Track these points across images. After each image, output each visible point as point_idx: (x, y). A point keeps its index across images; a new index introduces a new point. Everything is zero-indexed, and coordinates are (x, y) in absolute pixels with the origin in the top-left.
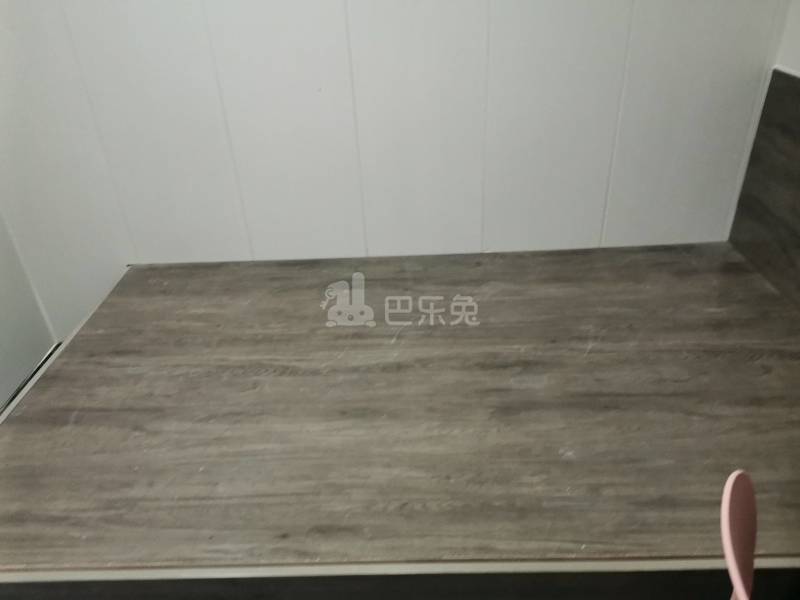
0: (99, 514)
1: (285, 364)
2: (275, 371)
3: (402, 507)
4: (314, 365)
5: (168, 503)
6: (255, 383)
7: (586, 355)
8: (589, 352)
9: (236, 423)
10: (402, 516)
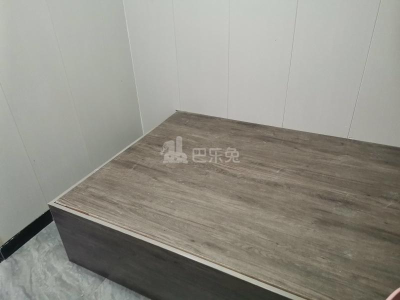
0: (128, 206)
1: (222, 168)
2: (217, 170)
3: (249, 248)
4: (234, 172)
5: (154, 211)
6: (206, 173)
7: (386, 208)
8: (388, 207)
9: (192, 187)
10: (247, 252)
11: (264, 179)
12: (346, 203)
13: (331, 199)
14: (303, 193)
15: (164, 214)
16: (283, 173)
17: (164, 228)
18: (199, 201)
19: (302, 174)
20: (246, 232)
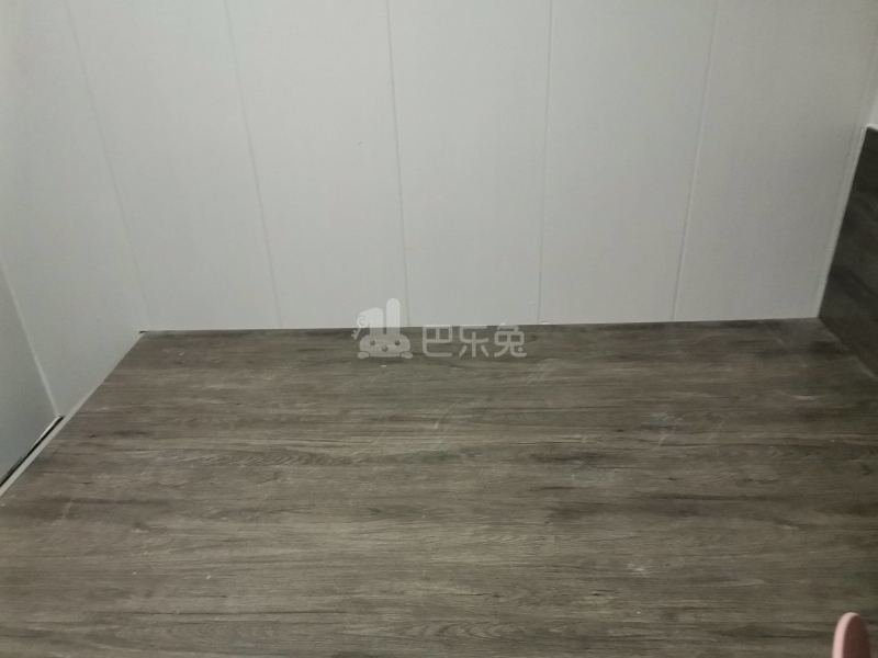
1: (312, 450)
2: (300, 459)
3: (441, 632)
4: (344, 453)
5: (170, 618)
6: (276, 473)
7: (657, 448)
8: (663, 445)
9: (251, 520)
10: (440, 641)
11: (413, 451)
12: (591, 458)
13: (557, 458)
14: (504, 460)
15: (201, 619)
16: (447, 427)
18: (280, 551)
19: (487, 418)
20: (421, 592)
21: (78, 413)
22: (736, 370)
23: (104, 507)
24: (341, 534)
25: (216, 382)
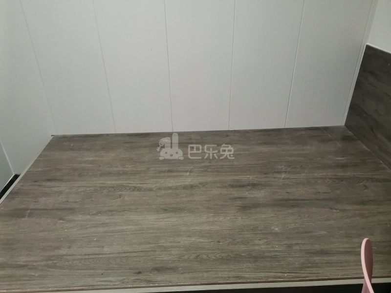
1: (134, 185)
2: (130, 189)
3: (197, 257)
4: (149, 186)
5: (79, 257)
6: (120, 195)
7: (281, 180)
8: (283, 179)
9: (111, 215)
10: (197, 261)
11: (179, 184)
12: (254, 186)
13: (241, 186)
14: (218, 187)
15: (93, 257)
16: (193, 174)
17: (100, 272)
18: (125, 228)
19: (210, 170)
20: (187, 242)
21: (27, 172)
22: (312, 148)
23: (45, 212)
24: (151, 220)
25: (89, 157)
